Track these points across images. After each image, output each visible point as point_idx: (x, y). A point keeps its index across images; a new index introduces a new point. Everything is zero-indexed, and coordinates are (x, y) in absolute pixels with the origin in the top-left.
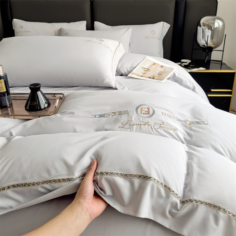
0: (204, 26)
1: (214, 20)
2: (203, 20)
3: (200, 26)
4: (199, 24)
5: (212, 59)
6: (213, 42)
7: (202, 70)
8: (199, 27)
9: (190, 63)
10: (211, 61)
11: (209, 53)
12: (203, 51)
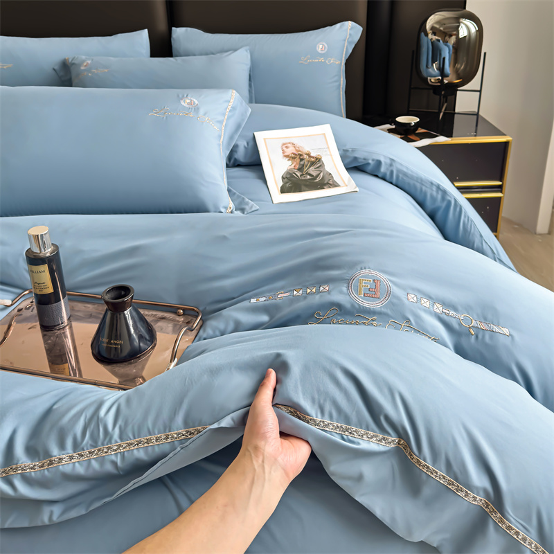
0: (434, 33)
1: (457, 20)
2: (431, 21)
3: (426, 34)
4: (422, 29)
6: (457, 72)
8: (422, 36)
10: (456, 117)
12: (435, 93)
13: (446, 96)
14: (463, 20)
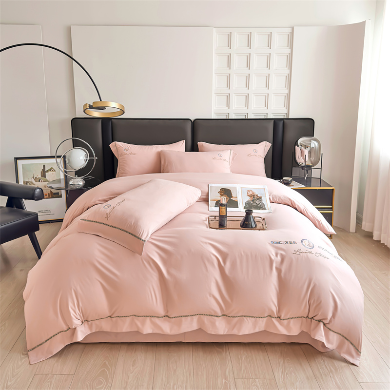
0: (301, 146)
1: (310, 140)
2: (300, 141)
3: (298, 146)
4: (296, 144)
5: (312, 177)
6: (311, 161)
8: (296, 146)
11: (310, 171)
12: (302, 169)
14: (313, 141)
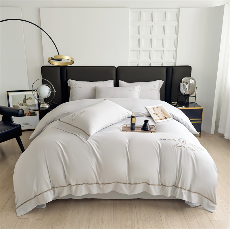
0: (184, 82)
1: (189, 79)
2: (183, 80)
4: (181, 81)
5: (189, 101)
6: (190, 92)
7: (184, 107)
8: (181, 83)
9: (177, 104)
10: (189, 103)
11: (188, 98)
12: (184, 97)
13: (187, 98)
14: (191, 80)
